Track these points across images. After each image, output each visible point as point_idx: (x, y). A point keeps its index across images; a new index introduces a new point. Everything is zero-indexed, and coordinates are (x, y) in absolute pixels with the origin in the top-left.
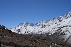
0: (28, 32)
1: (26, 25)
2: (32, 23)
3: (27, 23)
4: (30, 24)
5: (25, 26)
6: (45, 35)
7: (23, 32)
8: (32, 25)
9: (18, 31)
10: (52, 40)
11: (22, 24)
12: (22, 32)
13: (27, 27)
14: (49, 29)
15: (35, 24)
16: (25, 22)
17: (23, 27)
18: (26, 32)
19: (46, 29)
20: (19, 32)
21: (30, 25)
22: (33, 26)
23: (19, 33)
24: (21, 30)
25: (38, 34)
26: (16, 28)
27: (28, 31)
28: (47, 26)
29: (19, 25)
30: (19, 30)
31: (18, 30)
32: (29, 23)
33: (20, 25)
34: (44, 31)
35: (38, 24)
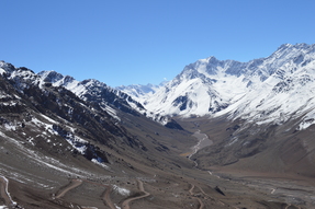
0: (219, 110)
1: (210, 72)
2: (235, 63)
3: (213, 61)
4: (227, 67)
5: (207, 76)
6: (286, 128)
7: (201, 108)
8: (235, 69)
9: (181, 104)
10: (309, 150)
11: (192, 71)
12: (194, 107)
13: (215, 81)
14: (306, 99)
15: (252, 66)
16: (204, 60)
18: (214, 106)
19: (291, 100)
20: (183, 108)
21: (229, 72)
22: (242, 76)
23: (186, 113)
24: (191, 97)
25: (259, 123)
26: (168, 90)
27: (221, 103)
28: (298, 85)
29: (178, 77)
30: (183, 101)
31: (178, 100)
32: (222, 64)
33: (184, 76)
34: (285, 111)
35: (261, 67)
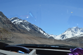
1: (76, 31)
3: (77, 28)
4: (81, 30)
5: (74, 31)
9: (62, 37)
13: (77, 33)
16: (74, 27)
17: (69, 33)
29: (66, 31)
30: (64, 36)
